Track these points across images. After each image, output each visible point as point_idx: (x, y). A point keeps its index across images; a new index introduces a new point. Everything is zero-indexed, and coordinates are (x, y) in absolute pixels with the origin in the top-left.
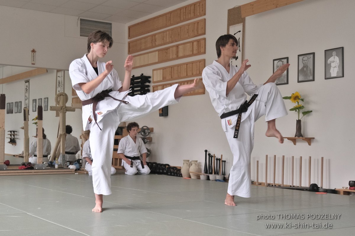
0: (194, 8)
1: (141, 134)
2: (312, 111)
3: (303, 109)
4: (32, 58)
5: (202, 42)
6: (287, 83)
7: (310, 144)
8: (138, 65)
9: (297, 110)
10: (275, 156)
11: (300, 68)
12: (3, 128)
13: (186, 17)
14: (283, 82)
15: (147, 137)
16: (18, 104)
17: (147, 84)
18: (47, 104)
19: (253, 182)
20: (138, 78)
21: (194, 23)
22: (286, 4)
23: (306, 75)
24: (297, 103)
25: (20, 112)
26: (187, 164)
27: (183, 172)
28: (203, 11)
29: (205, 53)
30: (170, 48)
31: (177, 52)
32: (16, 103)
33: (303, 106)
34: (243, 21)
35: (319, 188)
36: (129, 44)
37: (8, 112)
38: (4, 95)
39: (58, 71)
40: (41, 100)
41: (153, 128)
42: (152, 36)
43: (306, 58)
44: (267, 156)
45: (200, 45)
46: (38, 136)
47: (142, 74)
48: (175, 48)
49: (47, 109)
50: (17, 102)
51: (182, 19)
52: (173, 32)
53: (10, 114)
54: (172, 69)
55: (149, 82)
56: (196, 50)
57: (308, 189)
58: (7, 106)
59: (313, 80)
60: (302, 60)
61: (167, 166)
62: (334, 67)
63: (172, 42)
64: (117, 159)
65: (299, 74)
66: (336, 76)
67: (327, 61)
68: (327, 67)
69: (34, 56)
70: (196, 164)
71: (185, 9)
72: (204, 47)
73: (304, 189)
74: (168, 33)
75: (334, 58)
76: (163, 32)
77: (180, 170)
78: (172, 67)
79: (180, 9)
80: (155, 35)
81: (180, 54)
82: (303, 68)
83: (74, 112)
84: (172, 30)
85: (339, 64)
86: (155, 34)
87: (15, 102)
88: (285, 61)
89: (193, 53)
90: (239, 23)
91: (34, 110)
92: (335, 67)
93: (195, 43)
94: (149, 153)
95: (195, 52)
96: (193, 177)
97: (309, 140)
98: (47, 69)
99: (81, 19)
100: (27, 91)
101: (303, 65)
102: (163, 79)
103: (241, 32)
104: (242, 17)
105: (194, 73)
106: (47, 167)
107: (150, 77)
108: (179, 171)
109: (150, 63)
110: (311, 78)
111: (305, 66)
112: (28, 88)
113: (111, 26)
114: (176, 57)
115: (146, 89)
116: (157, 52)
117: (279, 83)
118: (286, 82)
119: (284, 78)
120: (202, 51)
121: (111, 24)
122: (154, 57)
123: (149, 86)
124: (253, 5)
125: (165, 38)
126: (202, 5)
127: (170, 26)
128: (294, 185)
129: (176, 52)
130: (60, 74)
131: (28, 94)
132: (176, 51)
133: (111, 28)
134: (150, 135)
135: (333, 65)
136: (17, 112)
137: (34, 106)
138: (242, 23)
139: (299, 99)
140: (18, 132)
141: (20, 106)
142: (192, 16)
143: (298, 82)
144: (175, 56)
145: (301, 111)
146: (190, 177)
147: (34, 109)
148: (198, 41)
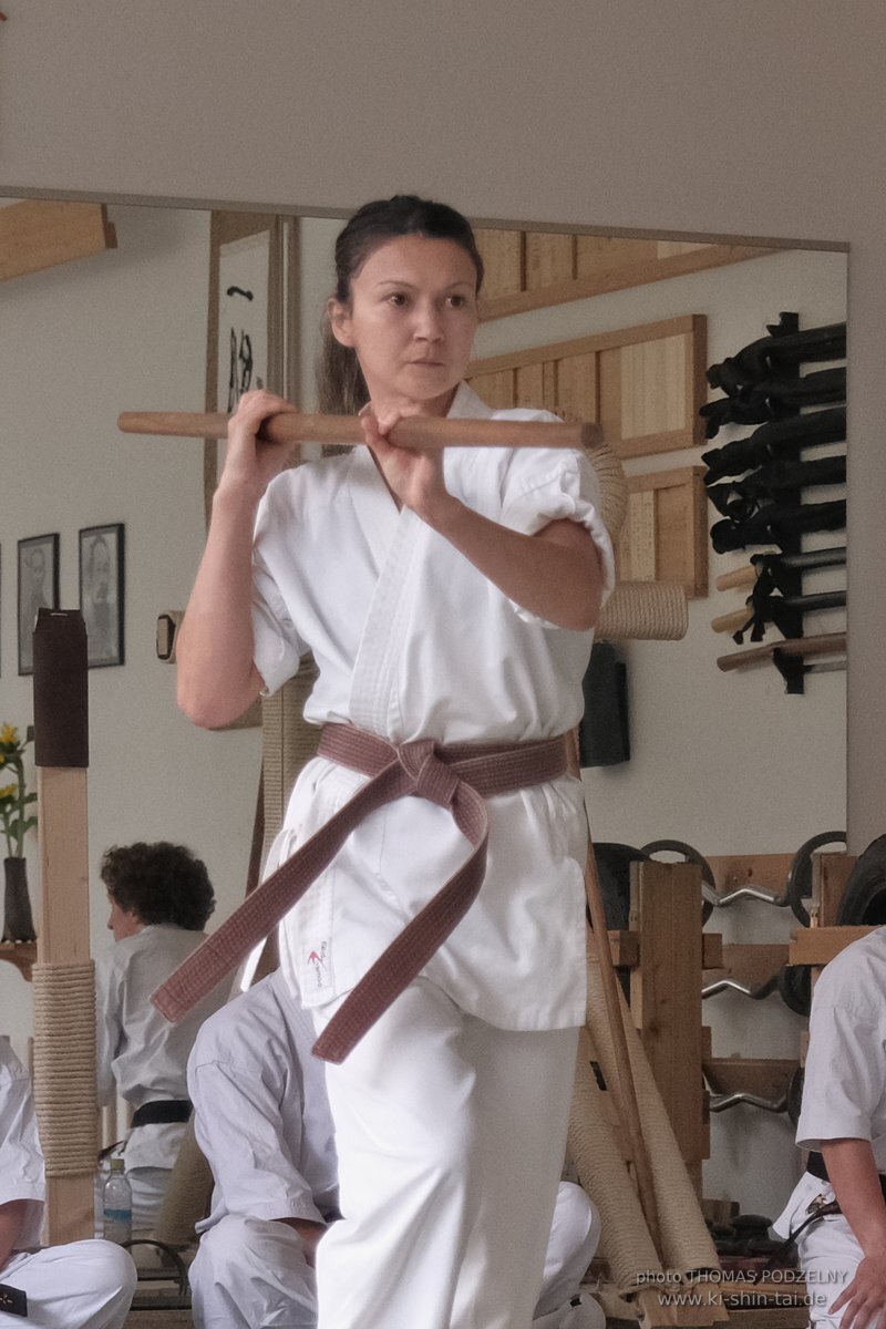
18: (112, 597)
39: (229, 224)
40: (48, 548)
49: (115, 652)
98: (104, 208)
130: (248, 261)
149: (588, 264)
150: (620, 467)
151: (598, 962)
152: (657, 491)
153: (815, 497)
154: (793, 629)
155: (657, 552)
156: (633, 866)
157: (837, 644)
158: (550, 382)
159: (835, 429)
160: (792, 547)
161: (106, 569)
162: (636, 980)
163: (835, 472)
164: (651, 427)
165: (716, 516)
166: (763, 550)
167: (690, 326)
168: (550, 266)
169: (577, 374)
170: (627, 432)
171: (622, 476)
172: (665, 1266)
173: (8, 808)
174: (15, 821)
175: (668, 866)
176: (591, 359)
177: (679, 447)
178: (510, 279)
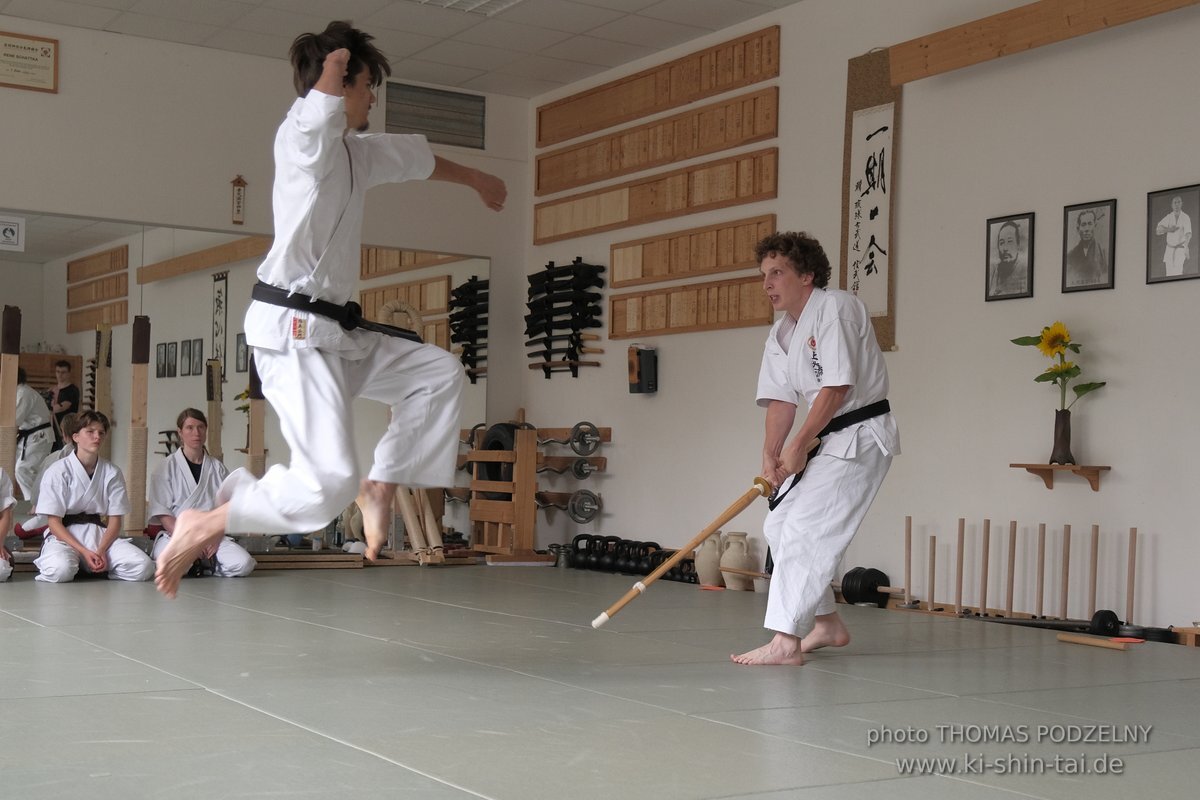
0: (742, 53)
1: (574, 448)
2: (1104, 384)
3: (1077, 377)
4: (236, 205)
5: (768, 160)
6: (1030, 294)
7: (1095, 488)
8: (566, 230)
9: (1059, 379)
10: (988, 522)
11: (1070, 249)
12: (142, 420)
13: (717, 81)
14: (1018, 292)
15: (592, 455)
16: (192, 347)
17: (594, 290)
19: (918, 602)
20: (565, 271)
21: (742, 100)
22: (1030, 46)
23: (1088, 269)
24: (1058, 356)
25: (198, 372)
26: (714, 542)
27: (701, 567)
28: (770, 60)
29: (776, 197)
30: (665, 179)
31: (689, 191)
32: (187, 343)
33: (1077, 367)
34: (895, 96)
35: (1122, 623)
36: (539, 162)
37: (161, 371)
38: (146, 319)
41: (609, 430)
42: (611, 138)
43: (1088, 217)
44: (962, 522)
45: (761, 170)
46: (249, 449)
47: (579, 259)
48: (681, 180)
50: (190, 341)
51: (706, 86)
52: (676, 127)
53: (166, 380)
54: (673, 242)
55: (601, 283)
56: (749, 184)
57: (1088, 627)
58: (158, 353)
59: (1111, 286)
60: (1076, 222)
61: (652, 550)
62: (1176, 247)
63: (673, 160)
64: (497, 524)
65: (1068, 266)
66: (1181, 274)
67: (1155, 228)
68: (1154, 245)
69: (239, 199)
70: (742, 544)
71: (714, 55)
72: (772, 177)
73: (1076, 626)
74: (660, 129)
75: (1177, 217)
76: (645, 127)
77: (693, 561)
78: (671, 238)
79: (700, 55)
80: (620, 135)
81: (699, 198)
82: (1079, 248)
84: (674, 122)
85: (1190, 236)
86: (620, 132)
87: (184, 343)
88: (1025, 223)
89: (737, 195)
90: (883, 103)
91: (240, 368)
92: (1180, 246)
93: (745, 165)
94: (596, 507)
95: (743, 191)
96: (731, 584)
97: (1095, 475)
99: (388, 83)
100: (219, 306)
101: (1079, 239)
102: (643, 276)
103: (890, 132)
104: (893, 84)
105: (742, 259)
106: (277, 545)
107: (602, 269)
108: (689, 565)
109: (602, 224)
110: (1104, 279)
111: (1087, 242)
112: (223, 299)
113: (484, 107)
114: (685, 206)
115: (590, 304)
116: (626, 192)
117: (1004, 293)
118: (1025, 290)
119: (1021, 279)
120: (767, 187)
121: (482, 99)
122: (617, 205)
123: (598, 297)
124: (927, 46)
125: (651, 146)
126: (769, 43)
127: (667, 109)
128: (1044, 615)
129: (686, 190)
131: (223, 315)
132: (686, 186)
133: (484, 112)
134: (600, 452)
135: (1172, 239)
136: (187, 372)
137: (241, 354)
138: (893, 103)
139: (1065, 345)
141: (197, 353)
142: (736, 78)
143: (1063, 292)
144: (680, 204)
145: (1072, 382)
146: (722, 584)
147: (241, 362)
148: (754, 157)
149: (418, 260)
153: (481, 328)
154: (473, 366)
157: (485, 370)
158: (407, 292)
159: (485, 310)
160: (474, 341)
163: (485, 321)
164: (435, 307)
165: (453, 333)
166: (464, 343)
167: (447, 278)
168: (408, 259)
169: (415, 290)
170: (428, 308)
172: (427, 545)
176: (418, 287)
177: (442, 313)
178: (397, 262)
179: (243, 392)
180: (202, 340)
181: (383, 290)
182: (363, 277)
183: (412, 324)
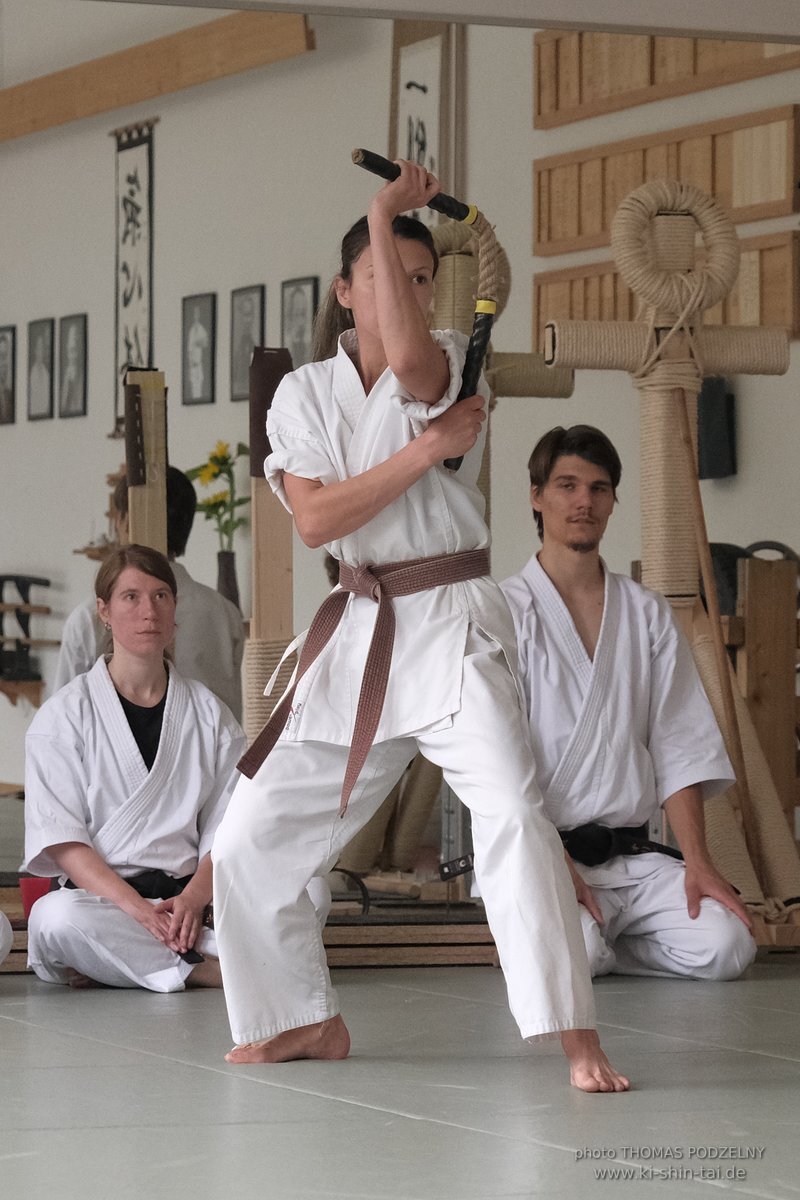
18: (309, 338)
25: (79, 407)
32: (44, 328)
39: (408, 31)
40: (256, 297)
50: (52, 322)
83: (563, 400)
87: (34, 326)
91: (197, 393)
98: (306, 18)
100: (131, 220)
130: (424, 61)
131: (143, 244)
136: (44, 408)
137: (197, 355)
140: (61, 588)
141: (72, 355)
147: (198, 377)
149: (706, 62)
150: (734, 231)
151: (712, 642)
152: (761, 251)
155: (762, 302)
156: (740, 562)
158: (673, 160)
161: (303, 314)
162: (742, 657)
164: (757, 199)
167: (790, 113)
168: (674, 66)
169: (696, 154)
170: (737, 203)
171: (735, 238)
172: (767, 895)
173: (221, 510)
174: (227, 522)
175: (770, 563)
176: (708, 141)
177: (780, 215)
178: (641, 75)
179: (205, 460)
180: (84, 318)
181: (604, 155)
182: (541, 121)
183: (708, 248)
